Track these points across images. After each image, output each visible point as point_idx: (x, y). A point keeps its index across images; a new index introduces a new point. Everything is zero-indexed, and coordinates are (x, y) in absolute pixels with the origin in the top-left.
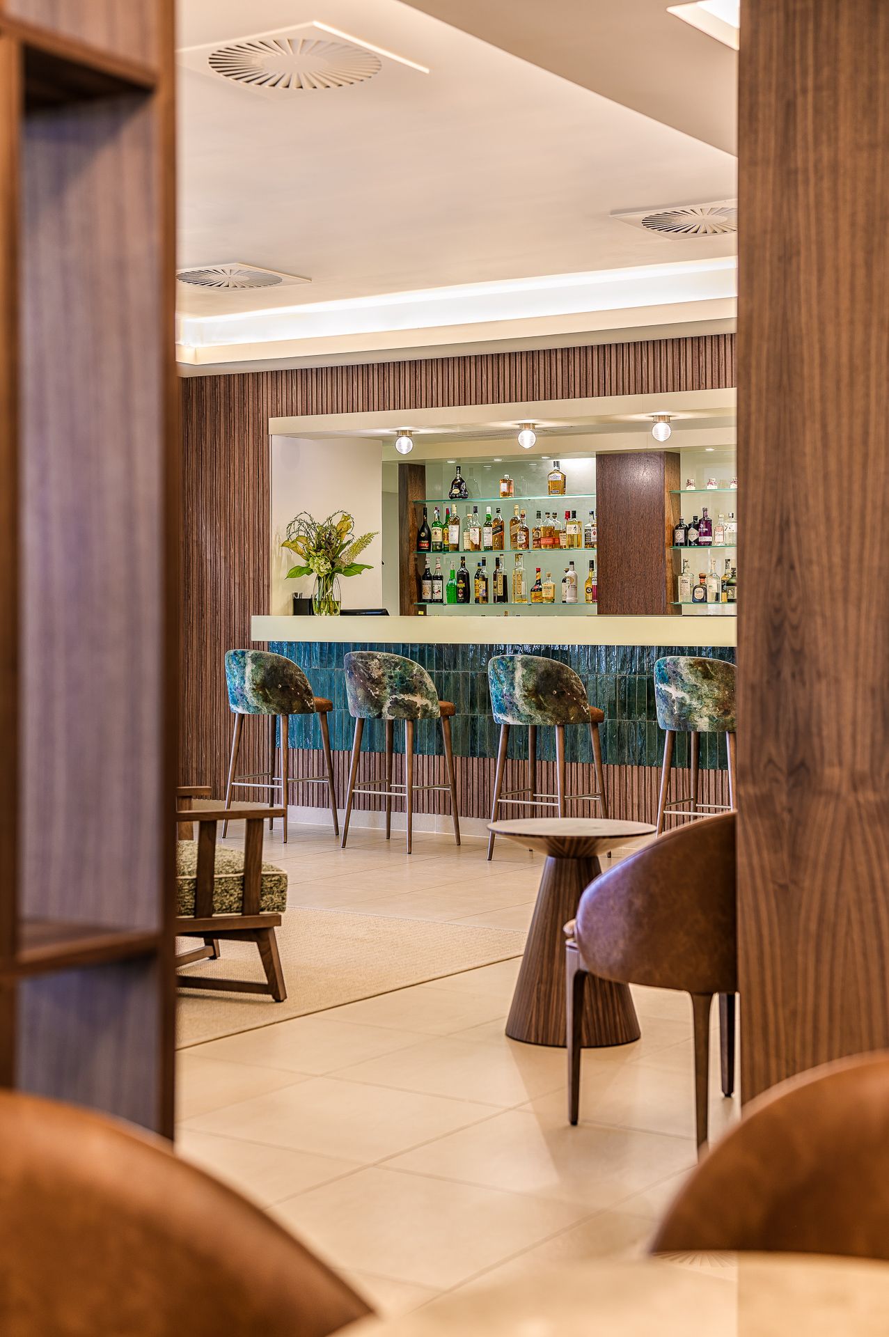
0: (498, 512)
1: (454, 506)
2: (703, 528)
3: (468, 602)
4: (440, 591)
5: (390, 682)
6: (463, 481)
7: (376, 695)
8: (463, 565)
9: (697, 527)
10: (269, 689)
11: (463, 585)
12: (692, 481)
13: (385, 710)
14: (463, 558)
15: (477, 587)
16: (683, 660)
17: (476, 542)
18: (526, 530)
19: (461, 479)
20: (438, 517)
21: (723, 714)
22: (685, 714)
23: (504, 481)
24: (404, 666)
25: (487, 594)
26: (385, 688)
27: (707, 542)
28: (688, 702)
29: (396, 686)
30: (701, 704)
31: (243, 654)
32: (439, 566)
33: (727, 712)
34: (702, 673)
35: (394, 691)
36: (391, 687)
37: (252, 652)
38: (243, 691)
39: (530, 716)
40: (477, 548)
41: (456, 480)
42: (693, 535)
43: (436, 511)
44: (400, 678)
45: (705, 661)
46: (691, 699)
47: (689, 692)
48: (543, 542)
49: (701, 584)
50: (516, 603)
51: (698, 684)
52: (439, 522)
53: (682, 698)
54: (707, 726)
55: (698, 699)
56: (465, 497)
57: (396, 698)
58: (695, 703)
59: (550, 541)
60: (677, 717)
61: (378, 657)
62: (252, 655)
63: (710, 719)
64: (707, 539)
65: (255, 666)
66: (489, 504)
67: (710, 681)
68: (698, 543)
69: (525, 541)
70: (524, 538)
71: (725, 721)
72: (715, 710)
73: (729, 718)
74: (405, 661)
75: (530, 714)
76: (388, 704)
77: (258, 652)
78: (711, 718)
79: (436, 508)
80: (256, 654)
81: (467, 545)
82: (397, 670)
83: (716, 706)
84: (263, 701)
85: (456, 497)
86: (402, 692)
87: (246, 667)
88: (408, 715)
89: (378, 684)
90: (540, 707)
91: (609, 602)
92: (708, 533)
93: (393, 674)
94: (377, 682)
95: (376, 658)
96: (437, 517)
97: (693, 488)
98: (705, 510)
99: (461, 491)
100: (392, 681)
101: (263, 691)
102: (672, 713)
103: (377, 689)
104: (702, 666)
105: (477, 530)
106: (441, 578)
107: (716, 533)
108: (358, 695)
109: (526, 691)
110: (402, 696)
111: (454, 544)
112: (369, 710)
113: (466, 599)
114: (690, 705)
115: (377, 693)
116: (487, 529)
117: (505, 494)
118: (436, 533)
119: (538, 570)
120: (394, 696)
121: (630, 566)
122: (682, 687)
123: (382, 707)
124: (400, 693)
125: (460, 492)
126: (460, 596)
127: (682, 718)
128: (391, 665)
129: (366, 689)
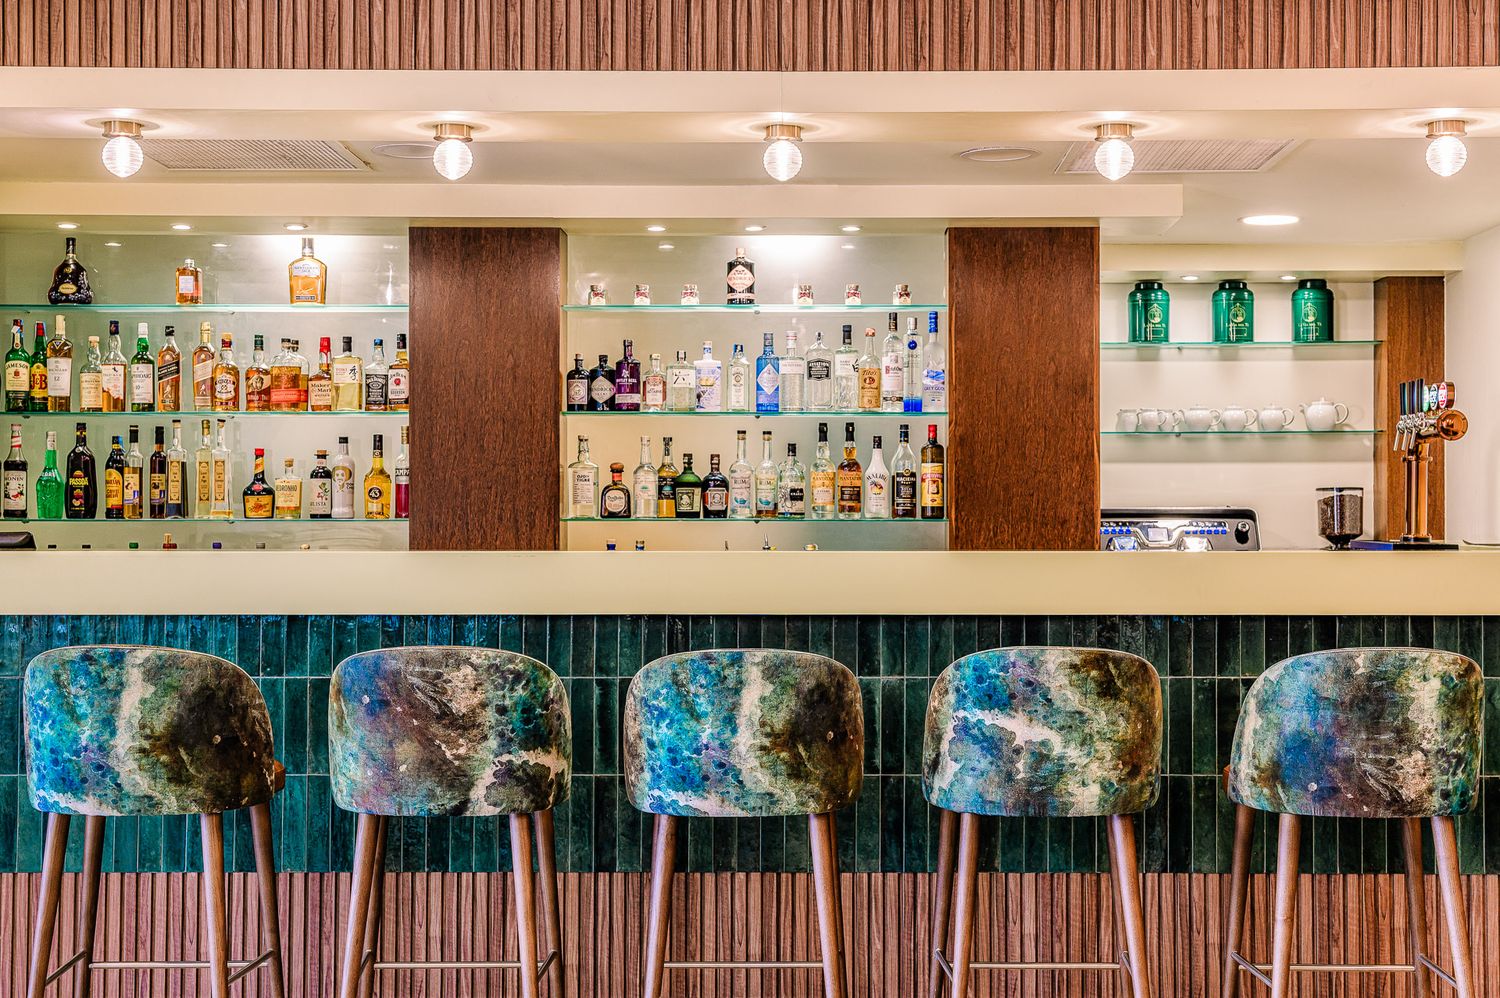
0: (170, 333)
1: (60, 319)
2: (626, 378)
3: (93, 516)
4: (21, 493)
5: (499, 722)
6: (82, 270)
7: (458, 757)
8: (82, 440)
9: (612, 376)
10: (189, 749)
11: (84, 482)
12: (601, 286)
13: (478, 793)
14: (81, 427)
15: (113, 488)
16: (1055, 658)
17: (118, 393)
18: (235, 371)
19: (76, 264)
20: (21, 339)
21: (1129, 774)
22: (1045, 778)
23: (183, 272)
24: (532, 680)
25: (141, 500)
26: (485, 738)
27: (632, 405)
28: (1057, 749)
29: (513, 731)
30: (1089, 754)
31: (117, 659)
32: (18, 441)
33: (1134, 772)
34: (1100, 684)
35: (506, 744)
36: (502, 735)
37: (144, 653)
38: (107, 755)
39: (771, 795)
40: (118, 405)
41: (65, 265)
42: (603, 390)
43: (15, 329)
44: (523, 711)
45: (1105, 657)
46: (1066, 743)
47: (1062, 728)
48: (275, 396)
49: (615, 483)
50: (212, 517)
51: (1086, 710)
52: (24, 351)
53: (1043, 743)
54: (1095, 805)
55: (1083, 744)
56: (86, 301)
57: (510, 762)
58: (1074, 754)
59: (293, 396)
60: (1023, 786)
61: (474, 659)
62: (147, 660)
63: (1104, 788)
64: (636, 398)
65: (152, 689)
66: (143, 317)
67: (1112, 702)
68: (612, 406)
69: (233, 393)
70: (231, 387)
71: (1130, 790)
72: (1115, 768)
73: (1136, 783)
74: (535, 666)
75: (771, 789)
76: (486, 777)
77: (165, 651)
78: (1105, 786)
79: (16, 322)
80: (160, 657)
81: (89, 400)
82: (520, 691)
83: (1119, 758)
84: (170, 780)
85: (68, 300)
86: (526, 746)
87: (124, 695)
88: (532, 801)
89: (465, 728)
90: (796, 772)
91: (435, 517)
92: (634, 389)
93: (508, 702)
94: (465, 725)
95: (467, 661)
96: (17, 341)
97: (602, 302)
98: (627, 345)
99: (79, 289)
100: (504, 719)
101: (170, 753)
102: (1010, 777)
103: (461, 741)
104: (1100, 668)
105: (120, 369)
106: (22, 466)
107: (648, 387)
108: (400, 757)
109: (768, 735)
110: (525, 756)
111: (61, 398)
112: (431, 796)
113: (90, 512)
114: (1061, 758)
115: (462, 751)
116: (143, 369)
117: (183, 298)
118: (17, 374)
119: (260, 453)
120: (505, 758)
121: (482, 446)
122: (1045, 717)
123: (470, 786)
124: (522, 747)
125: (78, 291)
126: (77, 503)
127: (1037, 789)
128: (505, 679)
129: (426, 741)
